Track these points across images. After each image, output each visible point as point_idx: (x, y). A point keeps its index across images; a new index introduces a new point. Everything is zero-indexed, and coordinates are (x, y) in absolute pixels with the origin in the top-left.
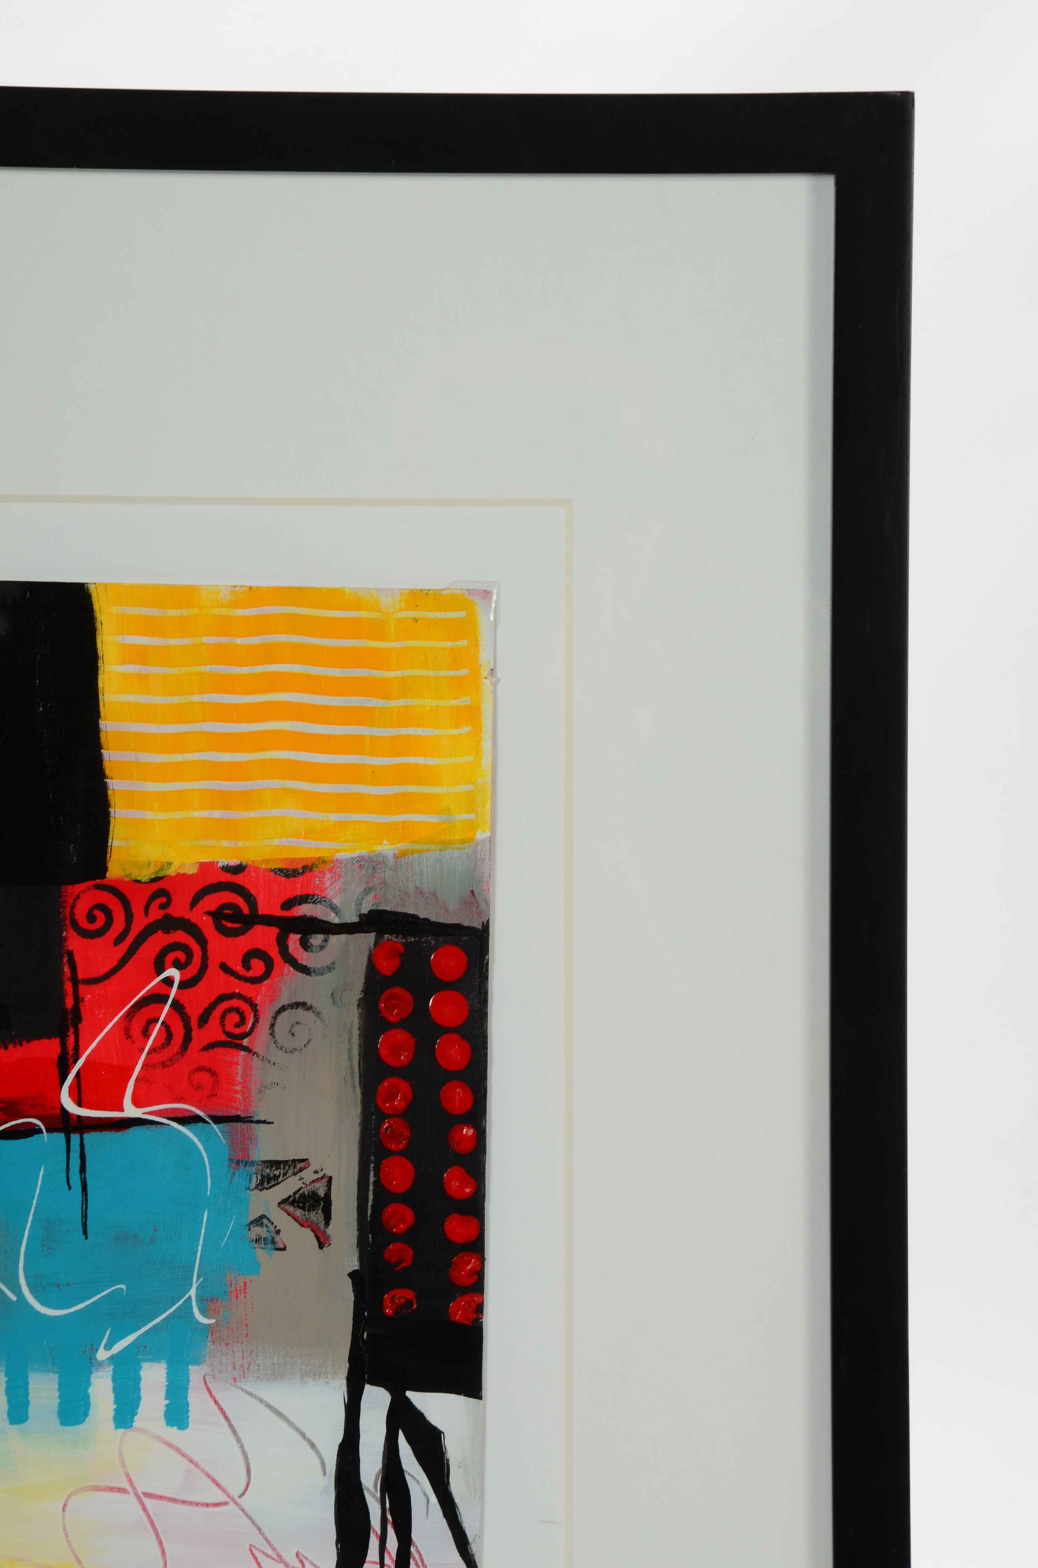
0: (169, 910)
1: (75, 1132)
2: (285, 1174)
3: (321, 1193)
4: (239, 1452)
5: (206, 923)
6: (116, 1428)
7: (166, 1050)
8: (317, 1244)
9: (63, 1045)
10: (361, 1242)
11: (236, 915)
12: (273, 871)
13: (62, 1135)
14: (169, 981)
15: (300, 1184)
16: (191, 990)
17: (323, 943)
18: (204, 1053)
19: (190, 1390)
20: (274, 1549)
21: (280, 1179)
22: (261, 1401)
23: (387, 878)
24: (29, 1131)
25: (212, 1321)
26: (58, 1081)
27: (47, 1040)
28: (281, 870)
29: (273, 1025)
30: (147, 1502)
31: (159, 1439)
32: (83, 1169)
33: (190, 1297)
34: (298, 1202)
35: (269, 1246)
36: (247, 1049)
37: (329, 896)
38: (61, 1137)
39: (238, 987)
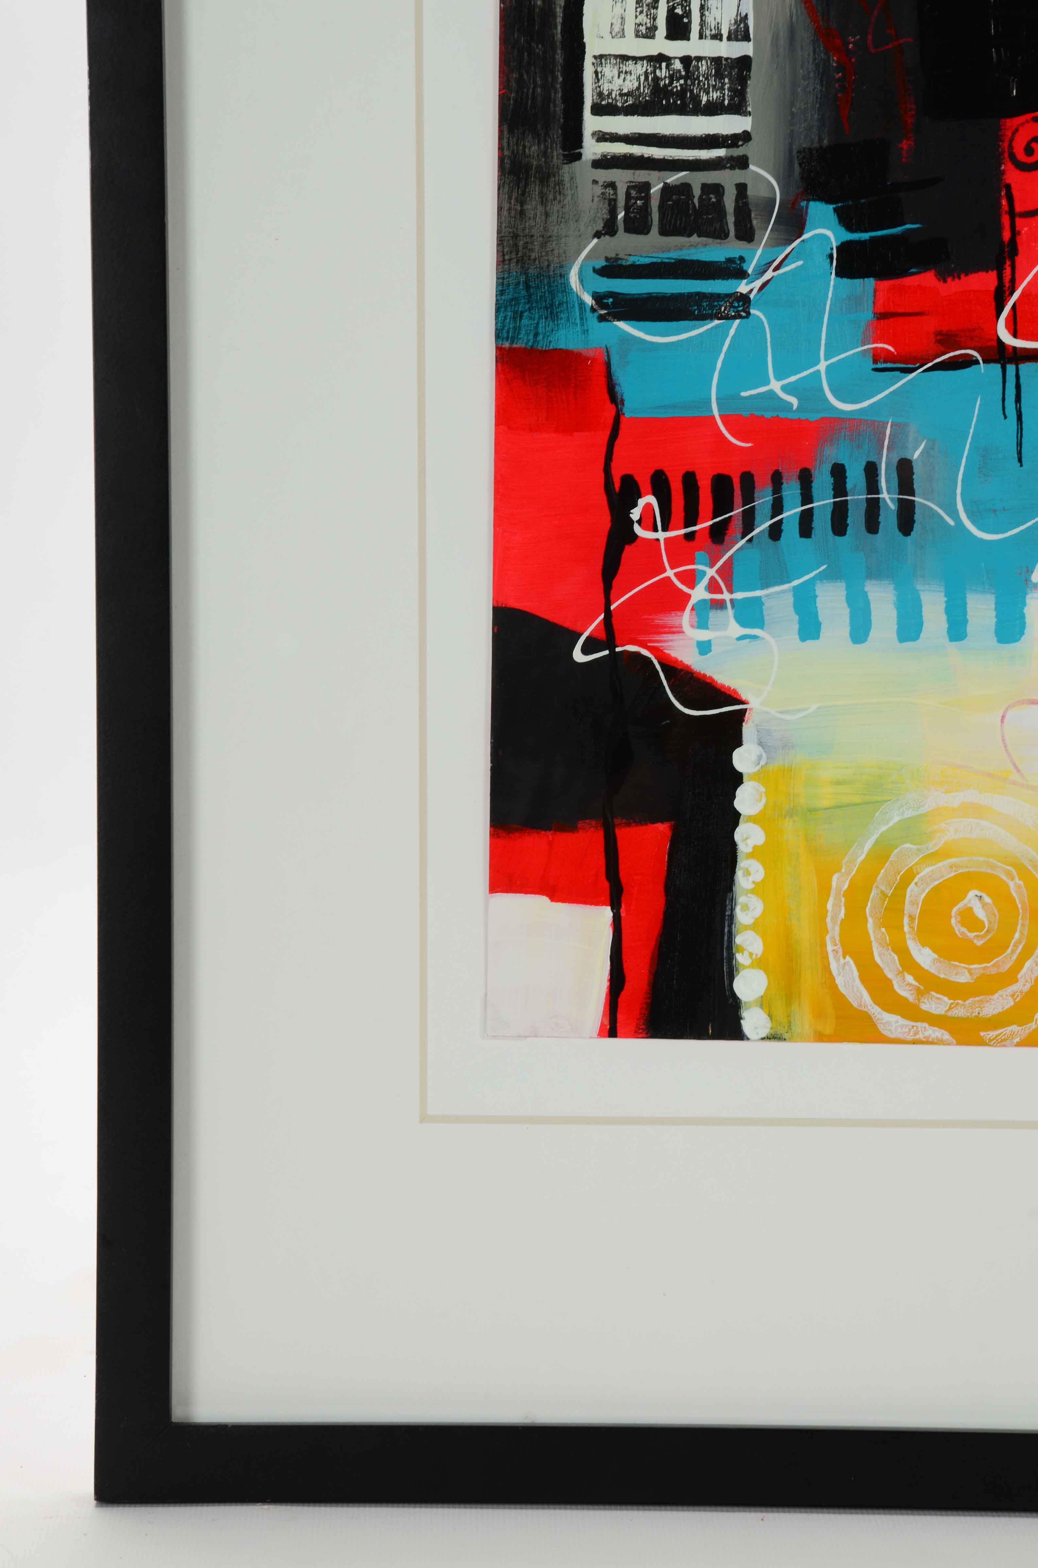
1: (1010, 362)
9: (1000, 278)
13: (999, 366)
24: (966, 363)
26: (994, 313)
27: (984, 273)
32: (1018, 399)
38: (996, 368)
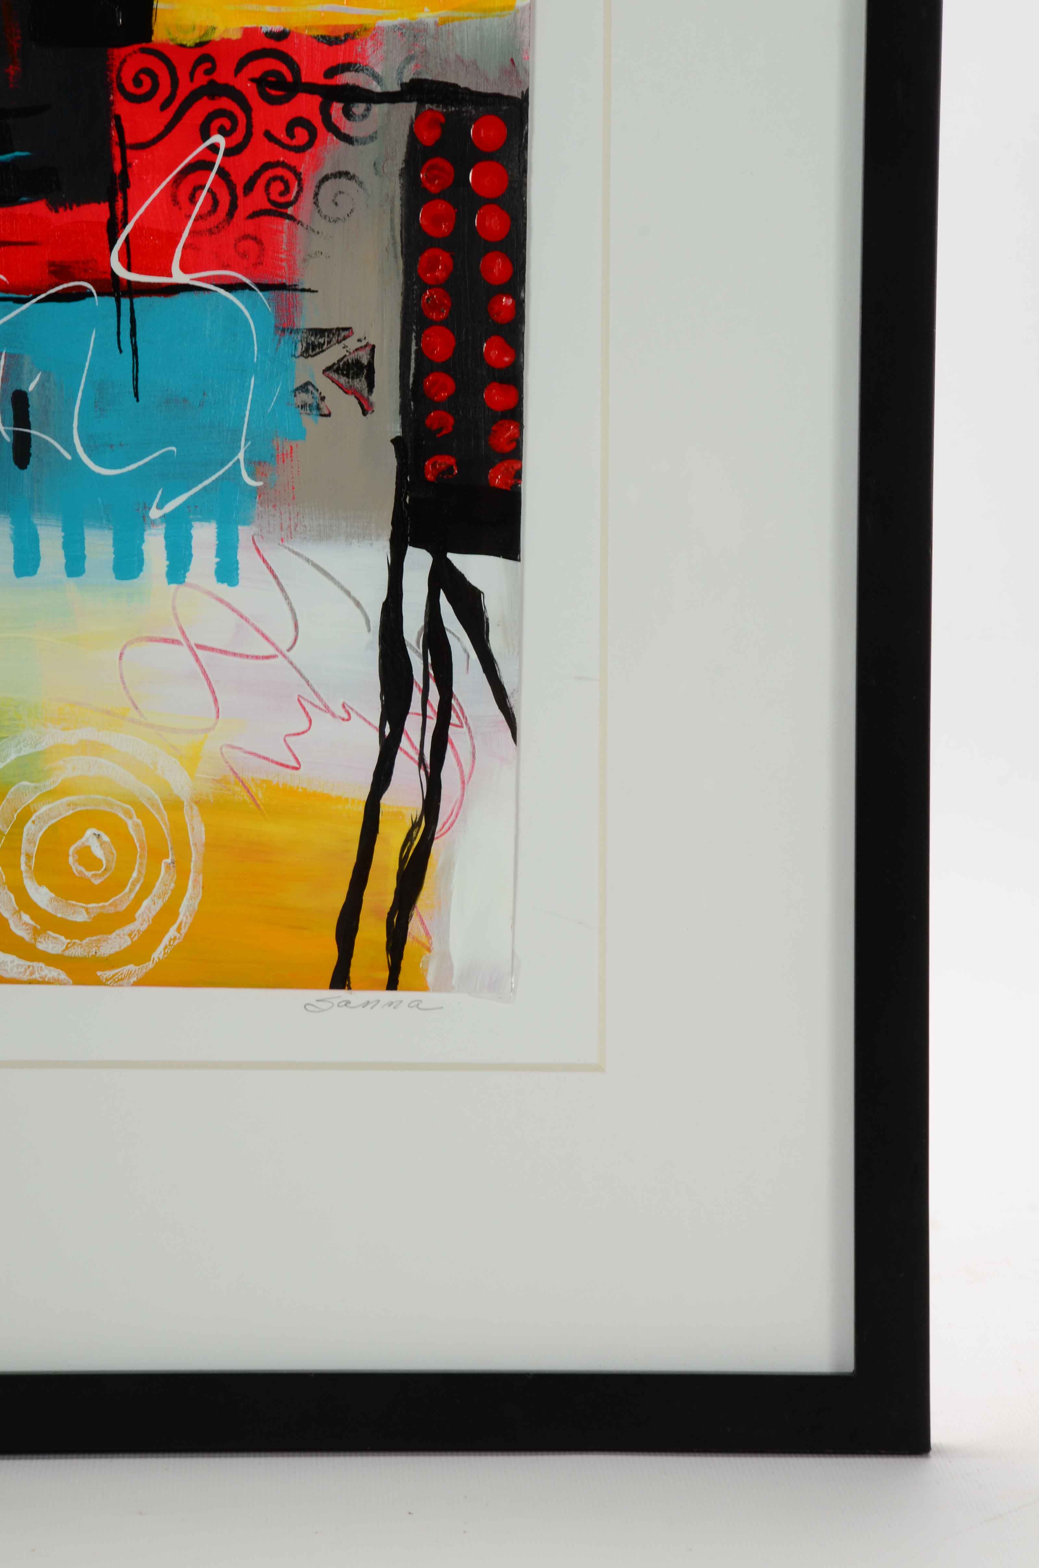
0: (216, 77)
1: (124, 296)
2: (329, 342)
3: (365, 361)
4: (287, 608)
5: (249, 89)
6: (169, 583)
7: (213, 217)
8: (360, 411)
9: (112, 208)
10: (404, 410)
11: (280, 83)
12: (315, 38)
13: (113, 299)
14: (215, 148)
15: (344, 352)
16: (236, 157)
17: (366, 112)
18: (250, 221)
19: (239, 549)
20: (321, 700)
21: (325, 347)
22: (308, 560)
23: (428, 46)
24: (80, 295)
25: (260, 484)
26: (107, 245)
27: (96, 205)
28: (323, 37)
29: (316, 194)
30: (200, 653)
31: (209, 593)
32: (133, 333)
33: (238, 461)
34: (343, 370)
35: (315, 412)
36: (291, 218)
37: (371, 64)
38: (111, 301)
39: (282, 156)
